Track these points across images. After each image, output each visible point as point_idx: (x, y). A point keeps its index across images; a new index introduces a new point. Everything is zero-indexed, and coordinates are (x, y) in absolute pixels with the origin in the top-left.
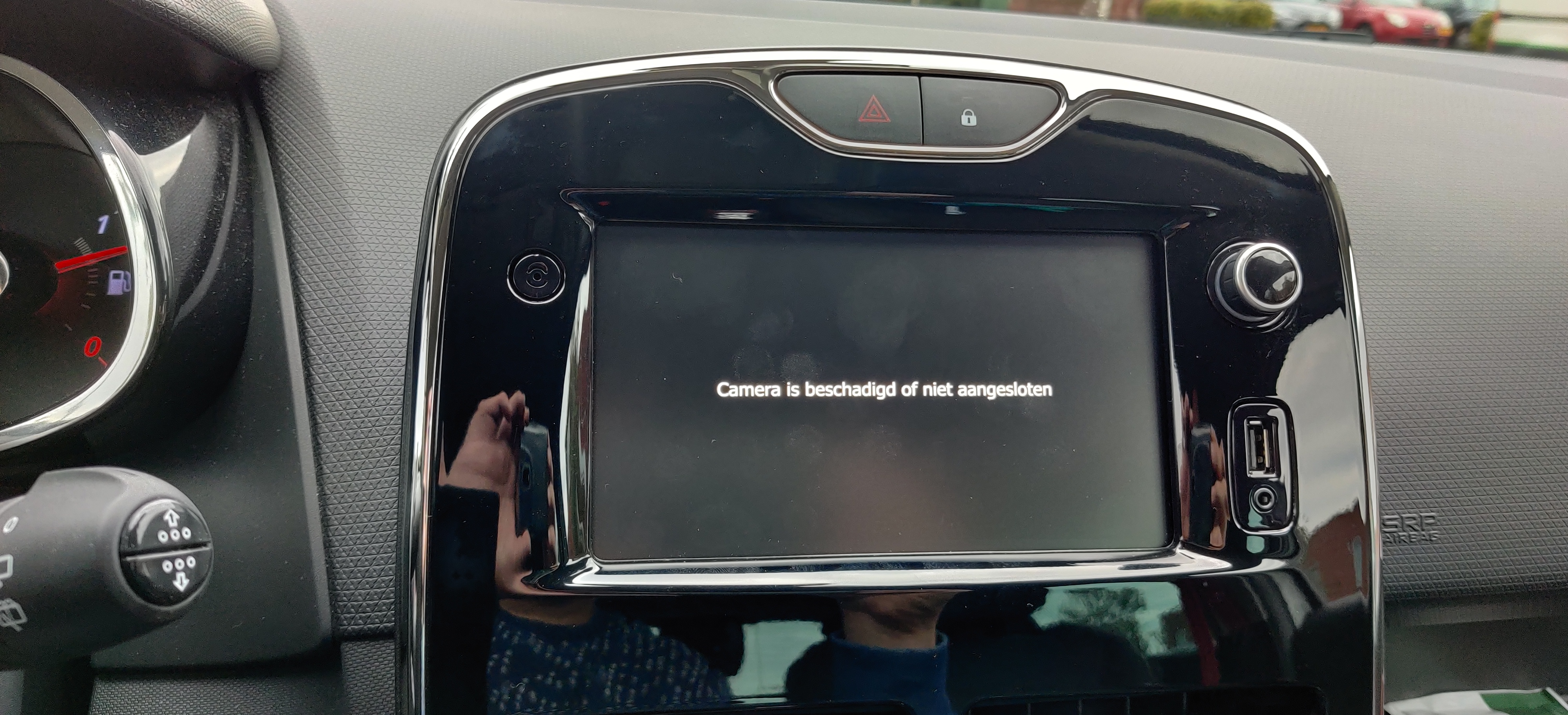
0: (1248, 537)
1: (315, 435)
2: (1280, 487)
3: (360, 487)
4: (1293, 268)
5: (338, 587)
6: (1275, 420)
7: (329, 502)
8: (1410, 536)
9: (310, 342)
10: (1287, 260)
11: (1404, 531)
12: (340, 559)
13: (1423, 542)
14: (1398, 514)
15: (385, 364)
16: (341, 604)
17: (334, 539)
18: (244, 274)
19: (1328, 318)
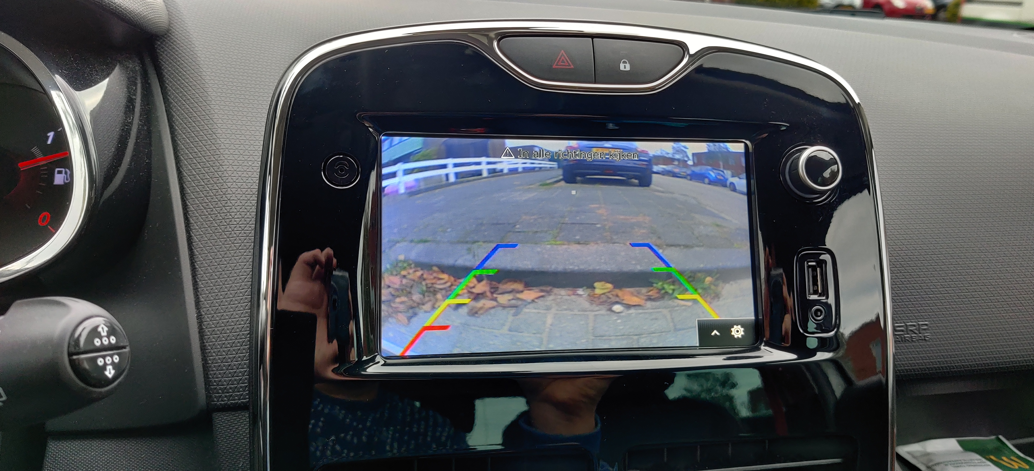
0: (808, 338)
1: (194, 276)
2: (829, 306)
3: (224, 310)
4: (836, 163)
5: (210, 376)
6: (825, 262)
7: (204, 320)
8: (912, 337)
9: (190, 215)
10: (833, 157)
11: (908, 334)
12: (211, 358)
13: (920, 341)
14: (904, 323)
15: (240, 229)
16: (212, 387)
17: (207, 344)
18: (146, 170)
19: (859, 195)
